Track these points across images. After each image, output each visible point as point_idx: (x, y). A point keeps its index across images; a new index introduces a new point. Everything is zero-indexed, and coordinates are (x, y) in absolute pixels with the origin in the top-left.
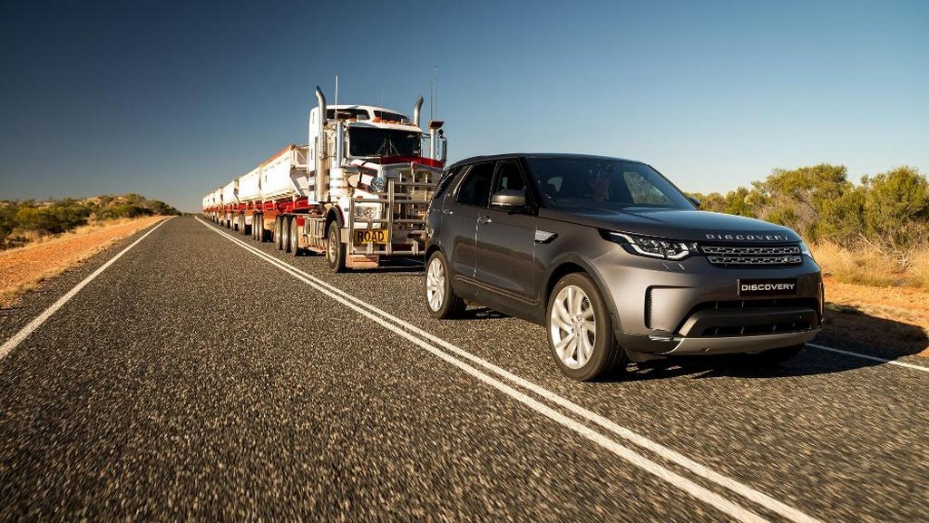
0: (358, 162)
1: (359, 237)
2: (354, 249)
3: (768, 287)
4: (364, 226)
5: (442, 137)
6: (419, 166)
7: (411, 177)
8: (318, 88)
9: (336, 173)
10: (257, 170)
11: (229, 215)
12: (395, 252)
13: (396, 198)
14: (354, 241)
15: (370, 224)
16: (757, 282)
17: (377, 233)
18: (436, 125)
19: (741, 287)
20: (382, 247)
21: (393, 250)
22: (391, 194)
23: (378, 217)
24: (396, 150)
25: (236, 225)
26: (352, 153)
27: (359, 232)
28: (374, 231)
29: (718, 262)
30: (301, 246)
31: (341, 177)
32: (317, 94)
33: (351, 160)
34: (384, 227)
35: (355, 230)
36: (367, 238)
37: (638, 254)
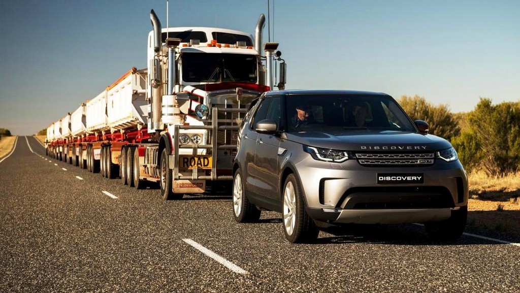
0: (189, 88)
1: (184, 162)
2: (180, 175)
3: (399, 178)
4: (190, 152)
5: (279, 59)
6: (244, 92)
7: (236, 102)
8: (153, 12)
9: (168, 100)
10: (104, 93)
11: (78, 149)
12: (219, 177)
13: (219, 124)
14: (180, 167)
15: (195, 150)
16: (391, 175)
17: (202, 160)
18: (271, 47)
19: (378, 179)
20: (208, 172)
21: (218, 175)
22: (215, 121)
23: (203, 143)
24: (230, 75)
25: (85, 161)
26: (184, 79)
27: (184, 158)
28: (199, 157)
29: (365, 163)
30: (142, 178)
31: (173, 104)
32: (152, 17)
33: (183, 86)
34: (209, 152)
35: (181, 156)
36: (193, 164)
37: (319, 160)
